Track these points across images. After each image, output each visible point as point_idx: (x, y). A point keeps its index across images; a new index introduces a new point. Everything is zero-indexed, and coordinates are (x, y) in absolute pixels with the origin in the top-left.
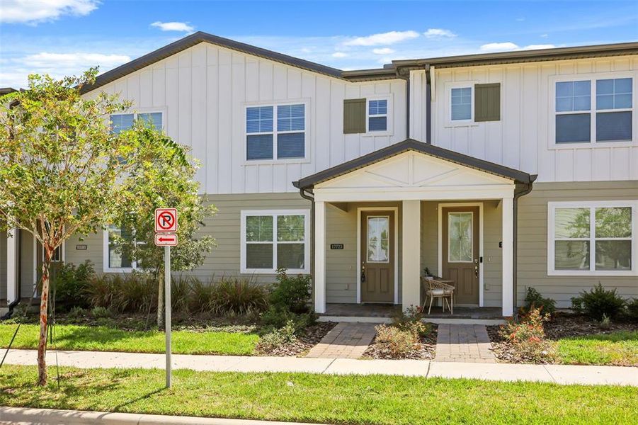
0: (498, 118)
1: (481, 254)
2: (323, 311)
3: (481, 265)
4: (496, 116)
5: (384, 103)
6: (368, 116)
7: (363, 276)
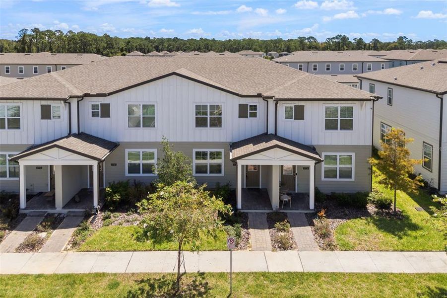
0: (303, 119)
1: (296, 172)
2: (241, 208)
3: (296, 176)
4: (302, 118)
5: (255, 106)
6: (249, 111)
7: (246, 176)
